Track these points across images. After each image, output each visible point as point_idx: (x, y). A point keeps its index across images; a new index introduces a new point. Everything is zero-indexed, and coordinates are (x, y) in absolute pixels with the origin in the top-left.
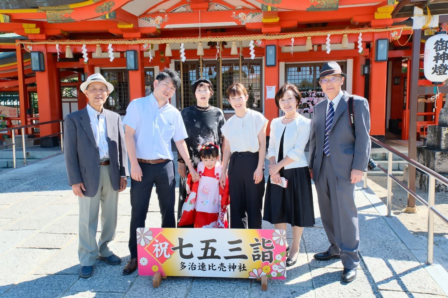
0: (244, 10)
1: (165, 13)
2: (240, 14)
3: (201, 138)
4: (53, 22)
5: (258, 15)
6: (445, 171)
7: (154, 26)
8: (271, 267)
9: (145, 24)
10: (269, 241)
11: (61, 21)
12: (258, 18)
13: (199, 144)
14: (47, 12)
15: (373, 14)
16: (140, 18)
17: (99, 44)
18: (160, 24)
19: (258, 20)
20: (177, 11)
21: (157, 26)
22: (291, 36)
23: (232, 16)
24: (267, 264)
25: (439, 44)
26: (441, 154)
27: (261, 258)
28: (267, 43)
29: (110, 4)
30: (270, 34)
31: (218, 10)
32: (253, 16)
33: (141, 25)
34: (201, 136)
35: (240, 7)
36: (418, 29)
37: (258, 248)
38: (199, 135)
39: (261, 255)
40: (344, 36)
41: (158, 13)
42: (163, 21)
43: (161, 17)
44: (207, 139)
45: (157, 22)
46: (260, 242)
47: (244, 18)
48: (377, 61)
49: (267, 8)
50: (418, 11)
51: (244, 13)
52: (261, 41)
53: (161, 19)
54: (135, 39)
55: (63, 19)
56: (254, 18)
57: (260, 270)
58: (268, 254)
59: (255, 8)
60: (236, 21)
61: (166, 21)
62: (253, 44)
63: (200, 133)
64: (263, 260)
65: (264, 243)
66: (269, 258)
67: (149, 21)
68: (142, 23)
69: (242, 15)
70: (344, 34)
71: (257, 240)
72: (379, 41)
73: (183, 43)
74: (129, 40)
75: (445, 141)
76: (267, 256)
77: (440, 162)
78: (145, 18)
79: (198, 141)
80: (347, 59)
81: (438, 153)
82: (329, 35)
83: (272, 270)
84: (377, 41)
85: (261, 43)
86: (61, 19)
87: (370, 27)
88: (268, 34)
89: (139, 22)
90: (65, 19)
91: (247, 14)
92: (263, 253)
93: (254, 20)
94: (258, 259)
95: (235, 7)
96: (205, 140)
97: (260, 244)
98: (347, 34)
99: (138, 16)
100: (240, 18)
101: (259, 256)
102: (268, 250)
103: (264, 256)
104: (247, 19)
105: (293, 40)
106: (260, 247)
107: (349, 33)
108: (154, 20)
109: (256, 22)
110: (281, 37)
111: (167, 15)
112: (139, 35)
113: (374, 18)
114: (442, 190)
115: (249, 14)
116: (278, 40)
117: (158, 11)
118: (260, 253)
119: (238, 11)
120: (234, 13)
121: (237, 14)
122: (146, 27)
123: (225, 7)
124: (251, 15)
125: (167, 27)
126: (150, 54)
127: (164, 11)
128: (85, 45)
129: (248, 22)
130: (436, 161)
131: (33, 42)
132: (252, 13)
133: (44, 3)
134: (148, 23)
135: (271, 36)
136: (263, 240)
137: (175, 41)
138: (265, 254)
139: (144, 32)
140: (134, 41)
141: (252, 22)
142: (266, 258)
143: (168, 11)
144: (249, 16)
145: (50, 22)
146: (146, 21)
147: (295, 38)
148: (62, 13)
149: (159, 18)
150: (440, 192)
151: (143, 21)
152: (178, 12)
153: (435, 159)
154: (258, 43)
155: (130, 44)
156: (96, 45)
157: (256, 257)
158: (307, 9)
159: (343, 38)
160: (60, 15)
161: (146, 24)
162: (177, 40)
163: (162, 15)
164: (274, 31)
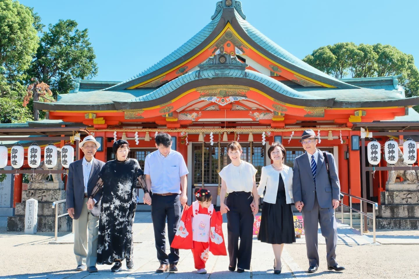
0: (258, 110)
1: (198, 110)
2: (255, 113)
3: (121, 184)
4: (129, 119)
5: (268, 114)
6: (387, 217)
7: (190, 119)
8: (302, 230)
9: (183, 118)
10: (301, 220)
11: (134, 118)
12: (268, 116)
13: (119, 189)
14: (125, 112)
15: (348, 118)
16: (180, 114)
17: (148, 132)
18: (195, 118)
19: (268, 118)
20: (207, 109)
21: (192, 119)
22: (293, 130)
23: (249, 114)
24: (300, 229)
25: (372, 146)
26: (385, 207)
27: (298, 227)
28: (275, 134)
29: (170, 108)
30: (277, 128)
31: (239, 110)
32: (264, 115)
33: (180, 119)
34: (121, 183)
35: (255, 108)
36: (363, 138)
37: (297, 223)
38: (119, 183)
39: (298, 226)
40: (329, 131)
41: (193, 111)
42: (197, 116)
43: (196, 113)
44: (125, 184)
45: (193, 116)
46: (298, 221)
47: (258, 116)
48: (352, 150)
49: (278, 114)
50: (362, 130)
51: (258, 113)
52: (270, 133)
53: (196, 115)
54: (176, 128)
55: (136, 117)
56: (265, 116)
57: (297, 232)
58: (301, 225)
59: (266, 109)
60: (252, 118)
61: (200, 116)
62: (265, 135)
63: (119, 181)
64: (299, 228)
65: (299, 221)
66: (301, 227)
67: (187, 116)
68: (181, 117)
69: (256, 114)
70: (329, 130)
71: (296, 220)
72: (353, 137)
73: (213, 132)
74: (171, 129)
75: (387, 199)
76: (300, 226)
77: (384, 211)
78: (184, 114)
79: (118, 187)
80: (333, 146)
81: (383, 206)
82: (319, 131)
83: (302, 232)
84: (352, 136)
85: (271, 134)
86: (134, 117)
87: (347, 127)
88: (275, 128)
89: (179, 116)
90: (137, 117)
91: (260, 113)
92: (299, 225)
93: (265, 118)
94: (297, 227)
95: (251, 108)
96: (124, 186)
97: (297, 222)
98: (331, 130)
99: (178, 112)
100: (255, 116)
101: (297, 226)
102: (300, 224)
103: (299, 226)
104: (260, 117)
105: (293, 133)
106: (298, 223)
107: (333, 130)
108: (191, 115)
109: (266, 119)
110: (285, 131)
111: (200, 112)
112: (179, 125)
113: (348, 121)
114: (386, 227)
115: (262, 114)
116: (282, 132)
117: (194, 109)
118: (298, 225)
119: (254, 111)
120: (251, 112)
121: (253, 113)
122: (184, 120)
123: (245, 108)
124: (263, 114)
125: (200, 120)
126: (186, 140)
127: (198, 109)
128: (137, 132)
129: (261, 119)
130: (383, 211)
131: (97, 130)
132: (263, 113)
133: (127, 107)
134: (186, 117)
135: (278, 129)
136: (299, 220)
137: (207, 131)
138: (300, 225)
139: (183, 123)
140: (175, 130)
141: (264, 119)
142: (300, 227)
143: (201, 109)
144: (261, 115)
145: (127, 119)
146: (184, 116)
147: (295, 132)
148: (136, 113)
149: (195, 114)
150: (385, 228)
151: (182, 116)
152: (209, 110)
153: (382, 210)
154: (268, 134)
155: (172, 132)
156: (145, 132)
157: (296, 227)
158: (305, 116)
159: (329, 133)
160: (134, 114)
161: (185, 118)
162: (208, 130)
163: (197, 111)
164: (280, 126)
